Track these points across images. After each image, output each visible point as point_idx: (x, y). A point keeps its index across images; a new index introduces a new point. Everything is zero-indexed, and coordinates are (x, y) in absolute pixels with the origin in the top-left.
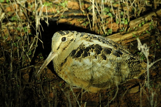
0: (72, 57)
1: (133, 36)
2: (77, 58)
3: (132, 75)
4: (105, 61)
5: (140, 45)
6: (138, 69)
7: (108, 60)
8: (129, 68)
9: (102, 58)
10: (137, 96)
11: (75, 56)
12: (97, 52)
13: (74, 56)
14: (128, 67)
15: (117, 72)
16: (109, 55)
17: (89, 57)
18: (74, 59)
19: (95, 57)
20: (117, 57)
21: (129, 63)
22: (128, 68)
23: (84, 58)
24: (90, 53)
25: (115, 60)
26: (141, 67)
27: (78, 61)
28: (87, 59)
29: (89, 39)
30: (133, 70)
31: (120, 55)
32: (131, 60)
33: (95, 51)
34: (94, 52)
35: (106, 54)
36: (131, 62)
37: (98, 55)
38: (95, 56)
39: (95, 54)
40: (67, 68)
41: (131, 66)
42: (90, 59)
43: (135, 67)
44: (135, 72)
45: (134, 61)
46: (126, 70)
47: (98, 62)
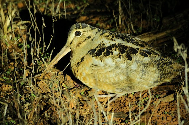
0: (92, 55)
1: (167, 35)
2: (98, 56)
3: (162, 78)
4: (130, 61)
5: (177, 45)
6: (169, 71)
7: (134, 61)
8: (159, 69)
9: (127, 58)
10: (173, 105)
11: (96, 54)
12: (121, 51)
13: (94, 54)
14: (157, 68)
15: (144, 74)
16: (135, 55)
17: (112, 56)
18: (94, 57)
19: (118, 57)
20: (145, 57)
21: (158, 65)
22: (157, 70)
23: (106, 57)
24: (113, 52)
25: (142, 61)
26: (172, 68)
27: (99, 60)
28: (109, 58)
29: (111, 38)
30: (164, 72)
31: (148, 55)
32: (161, 61)
33: (118, 49)
34: (117, 51)
35: (131, 54)
36: (160, 63)
37: (122, 54)
38: (118, 55)
39: (119, 54)
40: (85, 68)
41: (161, 68)
42: (113, 59)
43: (165, 69)
44: (166, 74)
45: (165, 62)
46: (155, 72)
47: (122, 62)
